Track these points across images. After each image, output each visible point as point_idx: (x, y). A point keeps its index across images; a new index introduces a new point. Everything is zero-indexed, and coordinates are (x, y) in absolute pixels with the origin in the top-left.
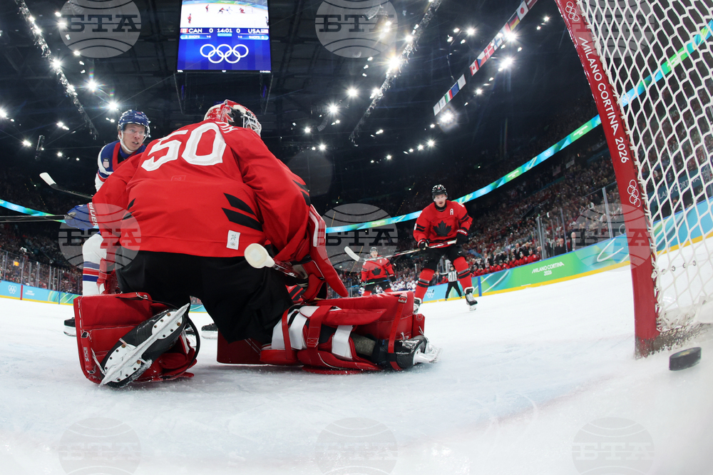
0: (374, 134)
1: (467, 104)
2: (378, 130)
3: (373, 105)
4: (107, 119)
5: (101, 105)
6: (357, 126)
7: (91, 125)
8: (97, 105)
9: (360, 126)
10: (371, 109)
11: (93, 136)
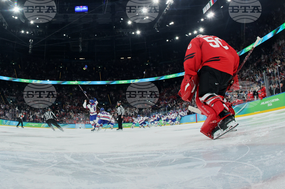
0: (168, 25)
1: (222, 7)
2: (171, 22)
3: (168, 8)
4: (13, 17)
5: (10, 8)
6: (159, 20)
7: (4, 20)
8: (7, 9)
9: (160, 20)
10: (167, 10)
11: (5, 27)
